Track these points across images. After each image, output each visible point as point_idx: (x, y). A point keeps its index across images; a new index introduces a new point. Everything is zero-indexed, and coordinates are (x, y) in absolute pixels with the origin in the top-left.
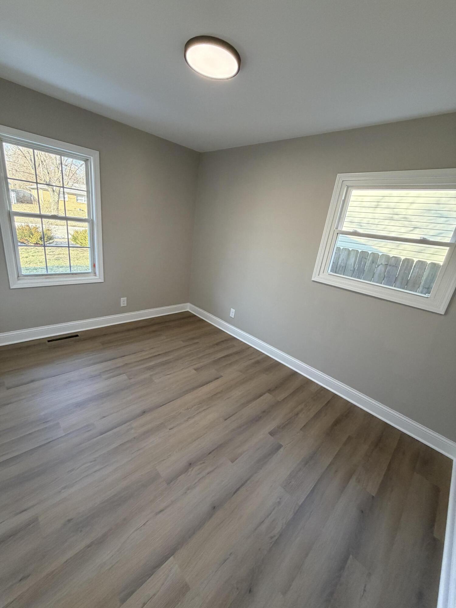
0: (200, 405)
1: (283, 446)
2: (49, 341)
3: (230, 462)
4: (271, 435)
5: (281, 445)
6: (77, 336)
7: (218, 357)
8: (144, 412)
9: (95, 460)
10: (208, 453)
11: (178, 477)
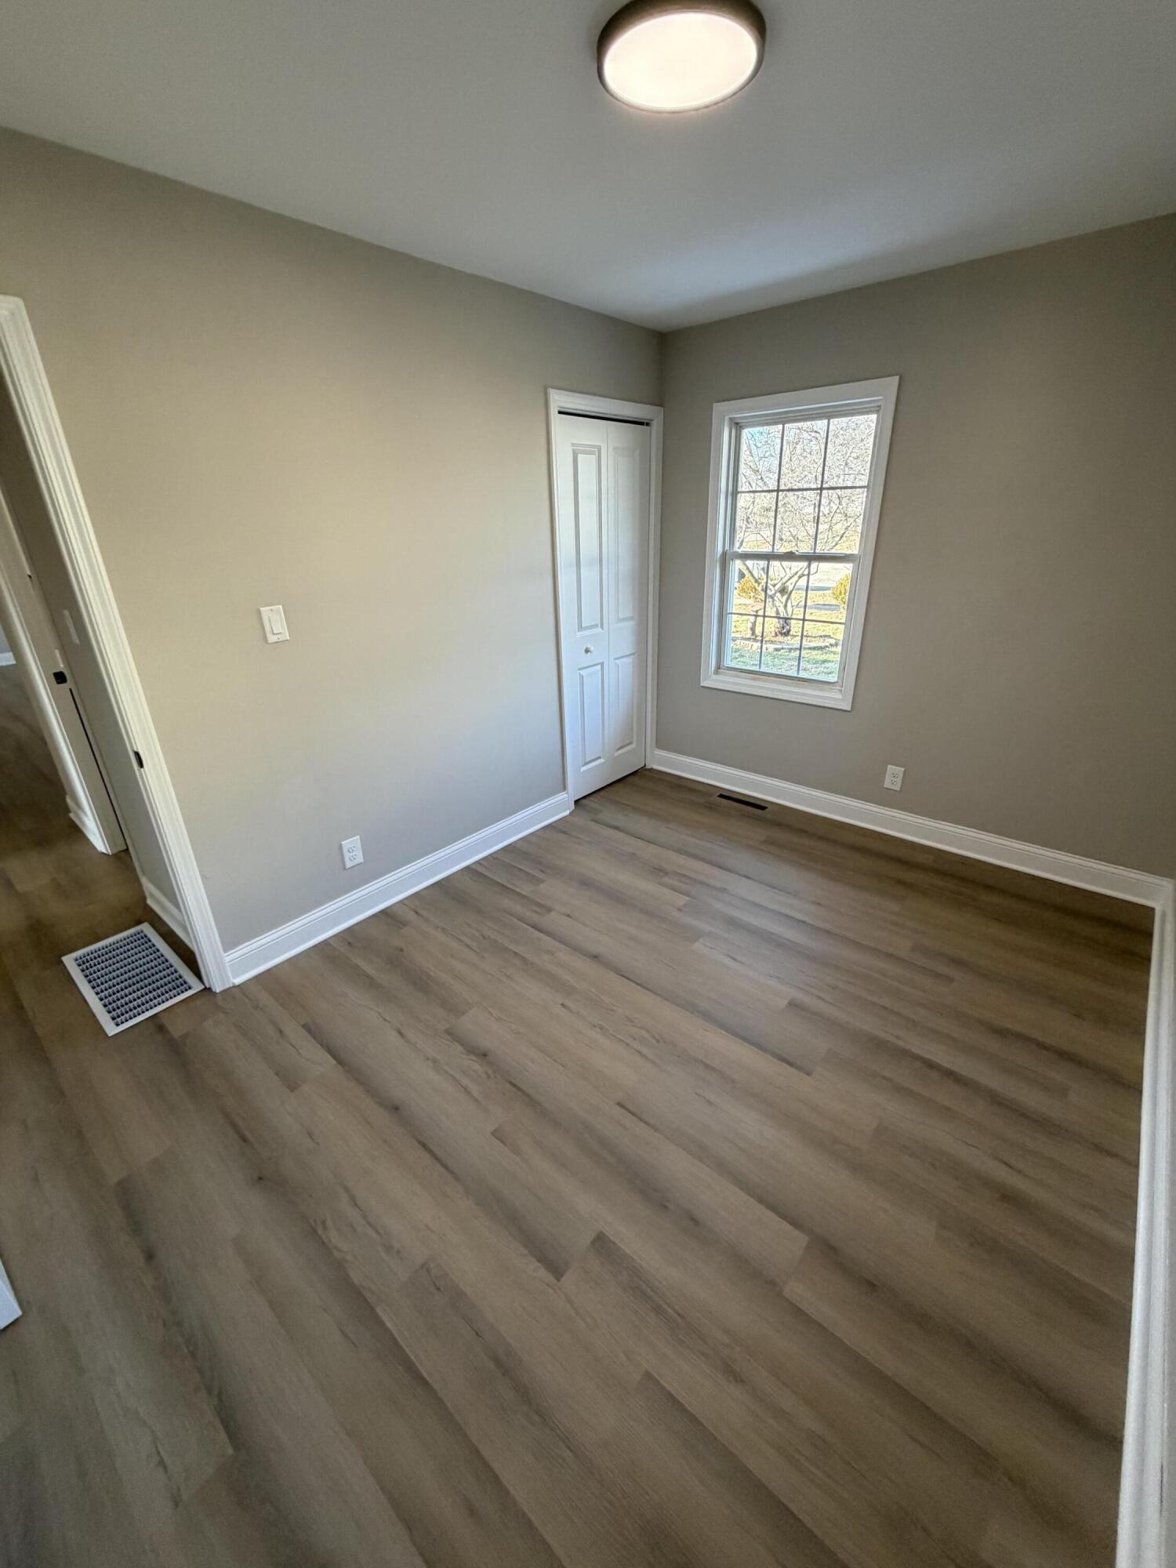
0: (654, 1041)
1: (558, 1280)
2: (721, 796)
3: (493, 1129)
4: (593, 1242)
5: (562, 1276)
6: (763, 808)
7: (908, 1047)
8: (595, 957)
9: (484, 938)
10: (513, 1081)
11: (459, 1042)
